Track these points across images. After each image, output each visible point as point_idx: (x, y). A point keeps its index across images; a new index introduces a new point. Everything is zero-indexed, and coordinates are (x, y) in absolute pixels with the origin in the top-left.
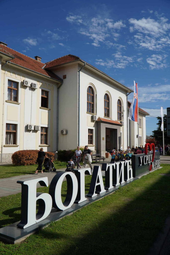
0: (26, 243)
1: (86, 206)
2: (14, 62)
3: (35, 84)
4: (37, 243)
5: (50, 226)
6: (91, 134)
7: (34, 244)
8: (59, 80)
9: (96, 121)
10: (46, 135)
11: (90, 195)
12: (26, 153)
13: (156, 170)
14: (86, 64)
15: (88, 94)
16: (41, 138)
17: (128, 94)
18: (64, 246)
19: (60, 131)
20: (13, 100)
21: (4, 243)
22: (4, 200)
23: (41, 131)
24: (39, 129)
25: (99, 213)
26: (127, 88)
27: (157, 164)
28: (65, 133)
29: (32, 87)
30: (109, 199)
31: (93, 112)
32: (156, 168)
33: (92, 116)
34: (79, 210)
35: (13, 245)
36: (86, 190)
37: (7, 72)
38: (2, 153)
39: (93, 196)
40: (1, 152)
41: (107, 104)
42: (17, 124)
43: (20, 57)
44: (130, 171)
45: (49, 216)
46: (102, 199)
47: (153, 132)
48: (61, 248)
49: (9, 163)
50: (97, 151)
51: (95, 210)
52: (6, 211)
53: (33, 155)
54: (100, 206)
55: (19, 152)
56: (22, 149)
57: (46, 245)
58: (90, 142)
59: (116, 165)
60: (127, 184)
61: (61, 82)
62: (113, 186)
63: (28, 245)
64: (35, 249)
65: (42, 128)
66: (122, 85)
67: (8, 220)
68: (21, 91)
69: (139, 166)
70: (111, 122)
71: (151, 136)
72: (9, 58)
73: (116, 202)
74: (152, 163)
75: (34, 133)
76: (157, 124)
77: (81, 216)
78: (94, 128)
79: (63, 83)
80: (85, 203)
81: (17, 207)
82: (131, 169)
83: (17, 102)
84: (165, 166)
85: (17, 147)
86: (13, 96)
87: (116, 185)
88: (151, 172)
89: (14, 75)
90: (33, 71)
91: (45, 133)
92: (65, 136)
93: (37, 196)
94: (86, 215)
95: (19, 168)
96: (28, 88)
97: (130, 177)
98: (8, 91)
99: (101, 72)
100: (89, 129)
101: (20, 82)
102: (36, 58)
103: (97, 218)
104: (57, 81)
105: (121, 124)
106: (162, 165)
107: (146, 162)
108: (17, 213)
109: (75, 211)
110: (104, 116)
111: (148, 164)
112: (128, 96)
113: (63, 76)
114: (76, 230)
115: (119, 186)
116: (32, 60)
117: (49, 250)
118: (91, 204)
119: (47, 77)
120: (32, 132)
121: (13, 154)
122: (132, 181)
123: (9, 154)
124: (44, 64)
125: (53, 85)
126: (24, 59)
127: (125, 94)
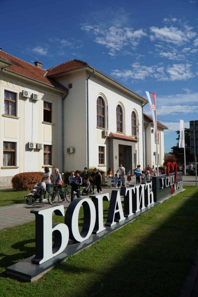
0: (44, 280)
1: (105, 236)
2: (11, 69)
3: (36, 95)
4: (56, 280)
5: (68, 261)
6: (102, 153)
7: (54, 282)
8: (63, 89)
9: (107, 137)
10: (50, 155)
11: (108, 224)
12: (28, 175)
13: (179, 193)
14: (95, 70)
16: (45, 157)
17: (143, 104)
19: (67, 149)
20: (10, 114)
21: (20, 282)
23: (45, 150)
24: (41, 148)
25: (120, 244)
26: (142, 98)
27: (179, 186)
28: (72, 151)
29: (32, 98)
30: (130, 228)
31: (104, 126)
32: (178, 190)
33: (102, 132)
34: (98, 241)
35: (30, 283)
36: (104, 218)
37: (3, 81)
39: (111, 225)
41: (119, 116)
42: (16, 142)
43: (17, 63)
44: (151, 195)
45: (66, 249)
46: (122, 227)
47: (172, 148)
48: (85, 285)
49: (9, 187)
51: (116, 240)
52: (14, 244)
53: (36, 179)
54: (121, 237)
55: (20, 175)
56: (22, 172)
57: (67, 282)
58: (101, 161)
59: (136, 189)
60: (148, 210)
61: (67, 92)
62: (133, 212)
63: (46, 283)
64: (56, 287)
65: (45, 146)
68: (20, 103)
69: (160, 190)
71: (170, 153)
72: (5, 64)
73: (139, 232)
74: (174, 185)
75: (37, 152)
76: (176, 139)
77: (101, 248)
78: (105, 146)
79: (68, 93)
80: (103, 235)
81: (27, 240)
82: (152, 193)
83: (16, 116)
84: (188, 188)
85: (17, 168)
86: (10, 110)
87: (136, 212)
88: (173, 195)
90: (34, 79)
91: (49, 152)
92: (72, 155)
93: (53, 227)
94: (107, 247)
95: (21, 194)
96: (28, 100)
97: (151, 202)
98: (5, 103)
99: (112, 79)
100: (100, 147)
101: (18, 93)
102: (36, 63)
103: (119, 250)
104: (61, 90)
105: (135, 140)
106: (184, 187)
107: (167, 184)
108: (28, 246)
109: (93, 243)
110: (116, 131)
111: (170, 186)
112: (143, 107)
113: (69, 85)
114: (98, 264)
115: (139, 212)
116: (31, 66)
117: (72, 287)
118: (110, 234)
119: (50, 86)
120: (34, 151)
121: (12, 177)
122: (153, 206)
123: (8, 177)
124: (45, 71)
125: (56, 96)
126: (22, 65)
127: (140, 105)
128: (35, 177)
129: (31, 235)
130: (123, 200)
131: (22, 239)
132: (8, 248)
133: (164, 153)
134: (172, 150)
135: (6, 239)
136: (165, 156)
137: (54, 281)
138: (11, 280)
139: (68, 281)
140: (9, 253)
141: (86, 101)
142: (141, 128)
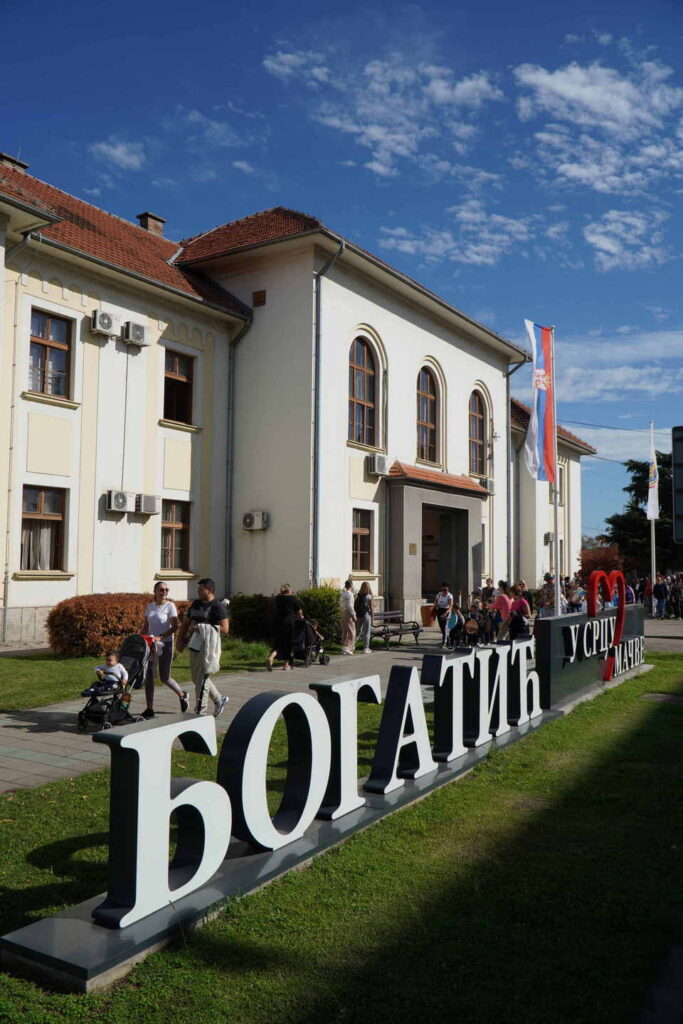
0: (132, 988)
1: (362, 831)
2: (55, 237)
3: (139, 328)
4: (178, 988)
5: (226, 917)
6: (366, 532)
7: (168, 994)
8: (235, 310)
9: (382, 479)
10: (184, 534)
11: (375, 784)
12: (106, 604)
13: (631, 680)
14: (347, 246)
15: (352, 369)
16: (164, 543)
17: (511, 367)
18: (288, 1003)
19: (241, 518)
20: (50, 392)
21: (45, 990)
22: (27, 801)
23: (165, 518)
24: (154, 510)
25: (416, 859)
26: (507, 345)
27: (631, 655)
28: (259, 524)
29: (127, 337)
30: (452, 801)
31: (372, 441)
32: (627, 669)
33: (367, 458)
34: (335, 846)
35: (81, 998)
36: (361, 761)
37: (29, 275)
38: (4, 605)
39: (387, 790)
40: (2, 601)
41: (427, 408)
42: (68, 490)
43: (78, 218)
44: (530, 684)
45: (220, 875)
46: (426, 799)
47: (609, 521)
48: (279, 1011)
49: (36, 643)
50: (386, 600)
51: (402, 846)
52: (39, 849)
53: (133, 616)
54: (419, 833)
55: (78, 601)
56: (85, 591)
57: (215, 996)
58: (362, 560)
59: (477, 662)
61: (245, 320)
62: (466, 744)
63: (140, 999)
65: (167, 503)
66: (490, 334)
67: (53, 886)
68: (84, 352)
69: (564, 665)
70: (444, 483)
71: (601, 537)
72: (35, 219)
73: (483, 816)
74: (613, 649)
75: (138, 525)
76: (625, 489)
77: (347, 873)
78: (375, 507)
79: (251, 321)
80: (355, 823)
81: (84, 834)
82: (534, 676)
83: (68, 398)
84: (661, 661)
85: (69, 579)
86: (50, 376)
87: (478, 742)
88: (610, 685)
89: (56, 289)
90: (132, 272)
91: (180, 526)
92: (258, 538)
93: (174, 794)
94: (366, 870)
95: (77, 667)
96: (112, 344)
97: (530, 708)
98: (31, 354)
99: (409, 281)
100: (356, 511)
101: (79, 318)
102: (143, 219)
103: (412, 883)
104: (227, 313)
105: (481, 489)
106: (650, 657)
107: (590, 645)
108: (85, 858)
109: (320, 854)
110: (415, 456)
111: (600, 655)
112: (511, 377)
113: (254, 294)
114: (332, 934)
115: (488, 746)
116: (125, 227)
117: (230, 1018)
118: (381, 821)
119: (189, 298)
120: (130, 521)
121: (51, 609)
122: (535, 724)
123: (36, 608)
124: (174, 246)
125: (211, 333)
126: (97, 224)
127: (501, 370)
128: (130, 610)
129: (99, 819)
130: (431, 699)
131: (67, 833)
132: (17, 862)
133: (582, 539)
134: (611, 526)
135: (9, 830)
136: (583, 548)
137: (171, 991)
138: (14, 982)
139: (220, 993)
140: (18, 883)
141: (314, 352)
142: (500, 448)
